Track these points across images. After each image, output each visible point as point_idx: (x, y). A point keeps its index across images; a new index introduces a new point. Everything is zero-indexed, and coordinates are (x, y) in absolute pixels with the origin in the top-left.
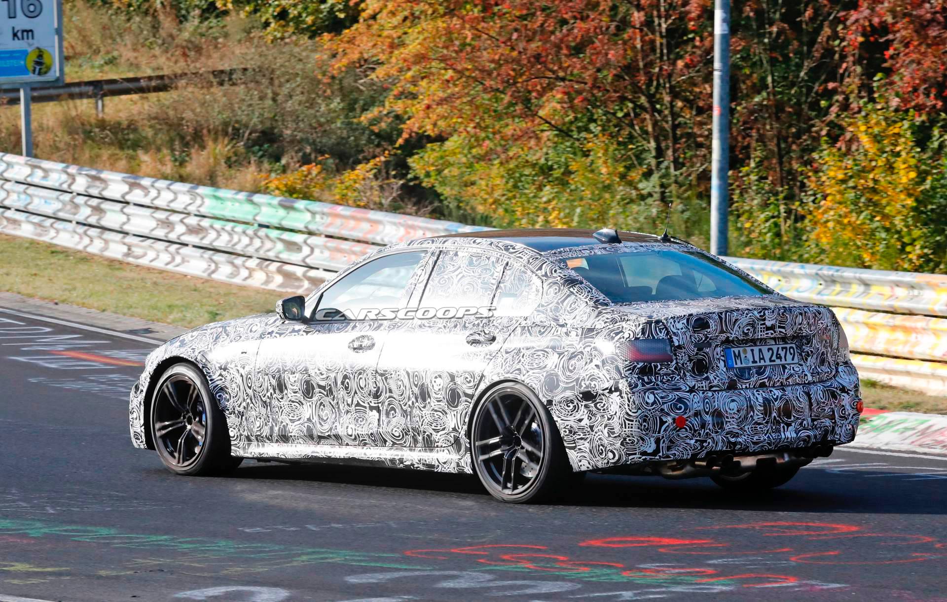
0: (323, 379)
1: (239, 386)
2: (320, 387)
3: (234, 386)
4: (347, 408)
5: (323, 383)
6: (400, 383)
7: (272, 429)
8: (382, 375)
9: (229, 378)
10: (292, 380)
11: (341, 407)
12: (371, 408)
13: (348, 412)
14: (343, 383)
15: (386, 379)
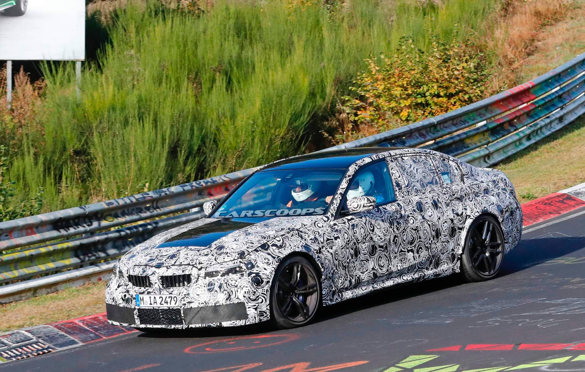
0: (382, 242)
1: (329, 261)
2: (381, 247)
3: (327, 261)
4: (395, 255)
5: (382, 244)
6: (425, 232)
7: (350, 281)
8: (415, 230)
9: (323, 257)
10: (364, 247)
11: (391, 256)
12: (408, 251)
13: (395, 257)
14: (393, 241)
15: (418, 231)
